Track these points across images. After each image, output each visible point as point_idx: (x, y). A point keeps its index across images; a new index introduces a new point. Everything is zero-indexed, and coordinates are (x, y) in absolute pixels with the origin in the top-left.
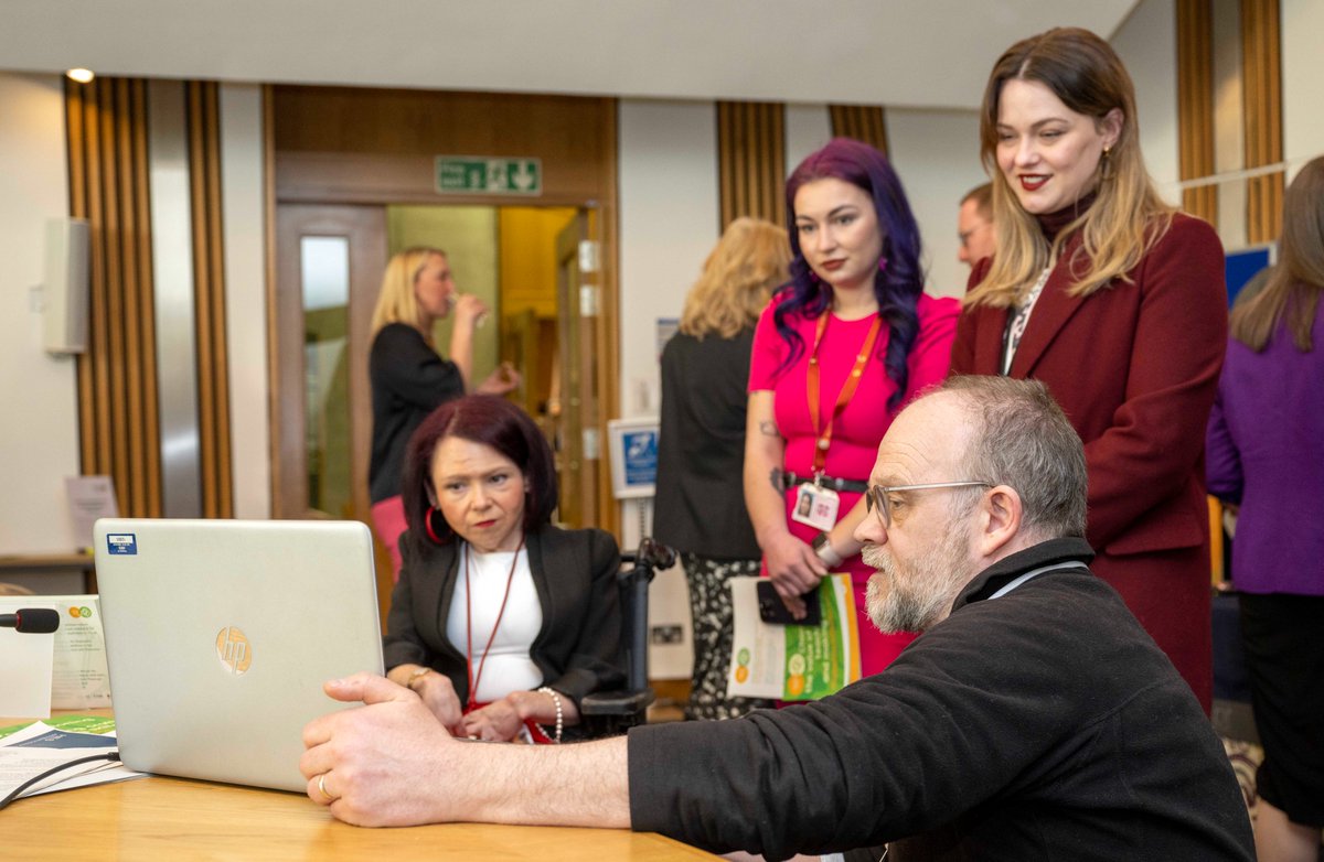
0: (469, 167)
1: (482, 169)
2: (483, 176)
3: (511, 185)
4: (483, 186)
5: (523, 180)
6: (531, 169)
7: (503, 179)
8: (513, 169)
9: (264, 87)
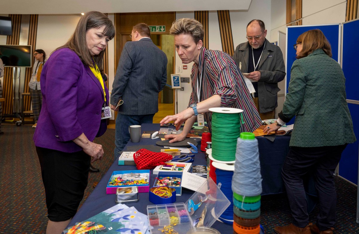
0: (153, 27)
1: (155, 27)
2: (155, 29)
3: (160, 30)
4: (155, 31)
5: (162, 29)
6: (164, 27)
7: (159, 29)
8: (161, 27)
9: (115, 14)
